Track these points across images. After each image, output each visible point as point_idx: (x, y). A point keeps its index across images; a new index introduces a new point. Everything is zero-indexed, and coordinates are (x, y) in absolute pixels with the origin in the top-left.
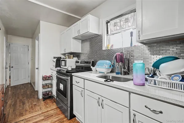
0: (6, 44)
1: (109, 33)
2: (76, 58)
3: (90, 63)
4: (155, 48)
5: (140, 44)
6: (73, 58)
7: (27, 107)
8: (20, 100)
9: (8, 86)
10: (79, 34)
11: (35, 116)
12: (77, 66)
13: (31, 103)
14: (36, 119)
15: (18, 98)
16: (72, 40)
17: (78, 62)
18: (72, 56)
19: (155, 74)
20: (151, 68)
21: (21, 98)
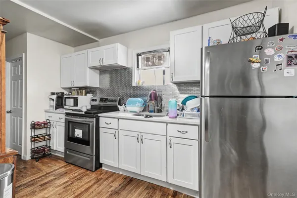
1: (140, 67)
2: (92, 95)
3: (115, 101)
4: (183, 88)
5: (171, 84)
6: (86, 95)
10: (102, 64)
12: (92, 106)
16: (88, 70)
17: (96, 100)
18: (84, 91)
19: (183, 109)
20: (181, 105)
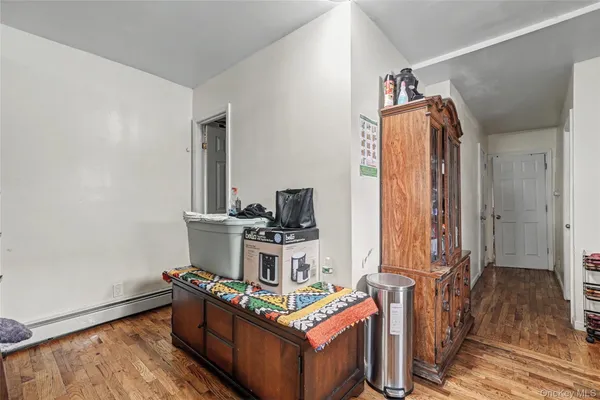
0: (482, 157)
7: (526, 329)
8: (511, 307)
9: (489, 263)
11: (544, 363)
13: (540, 326)
14: (545, 370)
15: (508, 299)
21: (514, 300)
